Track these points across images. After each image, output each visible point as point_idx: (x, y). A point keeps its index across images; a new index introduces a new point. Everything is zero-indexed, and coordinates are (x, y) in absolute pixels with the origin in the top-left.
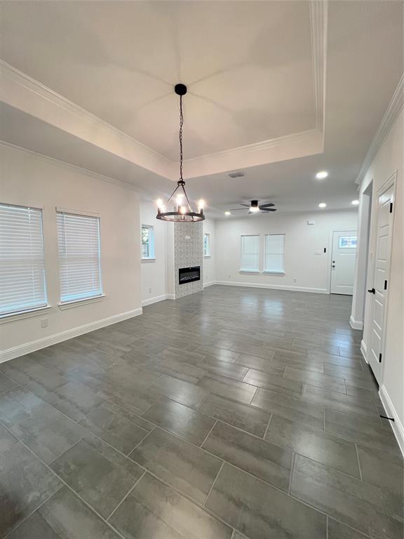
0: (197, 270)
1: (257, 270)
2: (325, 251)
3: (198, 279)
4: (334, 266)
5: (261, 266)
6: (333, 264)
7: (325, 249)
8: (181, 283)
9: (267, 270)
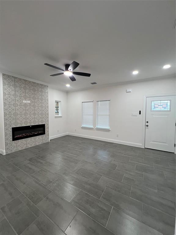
0: (43, 126)
1: (92, 126)
2: (140, 114)
3: (44, 133)
4: (147, 126)
5: (94, 123)
6: (147, 124)
7: (140, 111)
8: (14, 139)
9: (99, 127)
